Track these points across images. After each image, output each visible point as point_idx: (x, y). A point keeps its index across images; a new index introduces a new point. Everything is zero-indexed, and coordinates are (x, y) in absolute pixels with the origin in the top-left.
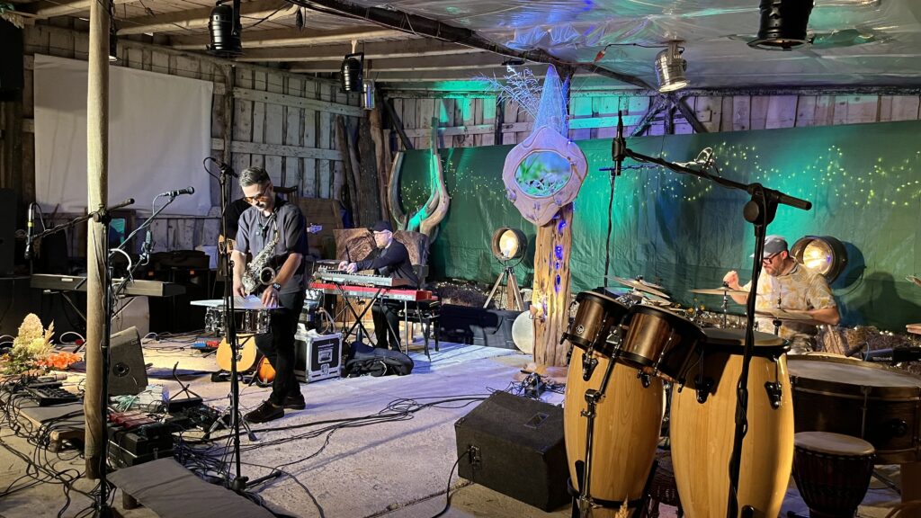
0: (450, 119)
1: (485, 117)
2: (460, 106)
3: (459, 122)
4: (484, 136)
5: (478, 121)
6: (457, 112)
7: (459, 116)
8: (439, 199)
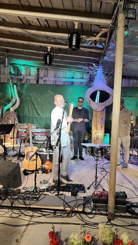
0: (15, 73)
1: (31, 74)
2: (20, 69)
3: (19, 74)
4: (31, 80)
5: (28, 75)
6: (18, 71)
7: (19, 72)
8: (16, 100)
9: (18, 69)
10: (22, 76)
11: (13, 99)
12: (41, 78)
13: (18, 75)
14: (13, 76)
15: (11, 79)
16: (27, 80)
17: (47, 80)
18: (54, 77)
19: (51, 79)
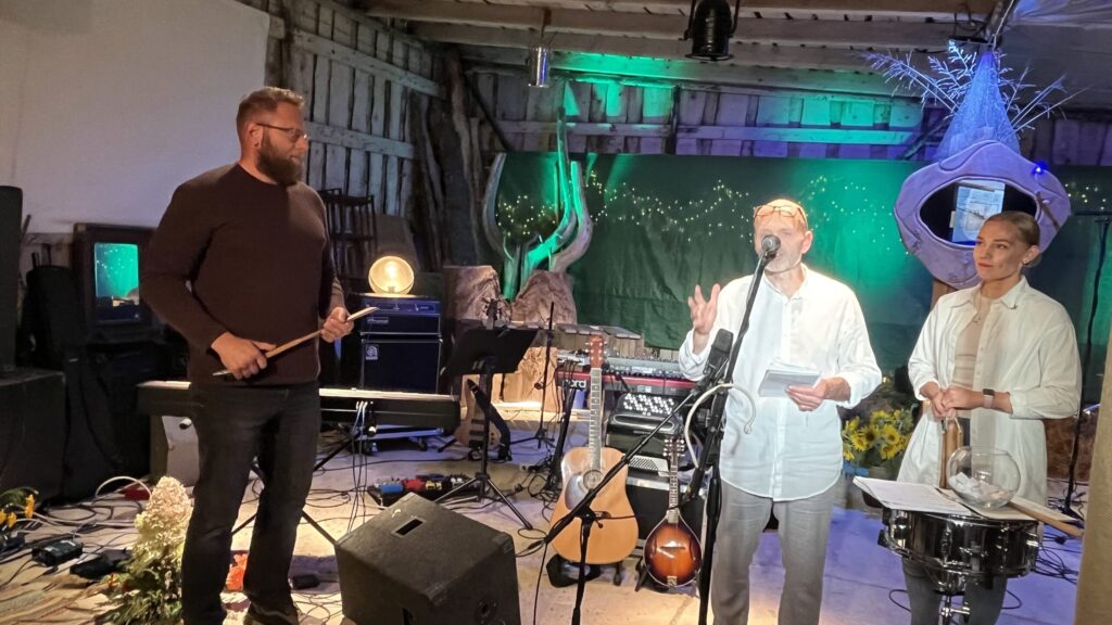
0: (582, 112)
1: (645, 115)
3: (599, 117)
4: (643, 140)
5: (633, 117)
6: (595, 102)
7: (598, 108)
8: (577, 225)
9: (593, 95)
10: (608, 126)
11: (565, 220)
12: (689, 131)
13: (591, 120)
14: (572, 125)
15: (562, 139)
16: (629, 141)
17: (711, 140)
18: (747, 125)
19: (731, 133)
